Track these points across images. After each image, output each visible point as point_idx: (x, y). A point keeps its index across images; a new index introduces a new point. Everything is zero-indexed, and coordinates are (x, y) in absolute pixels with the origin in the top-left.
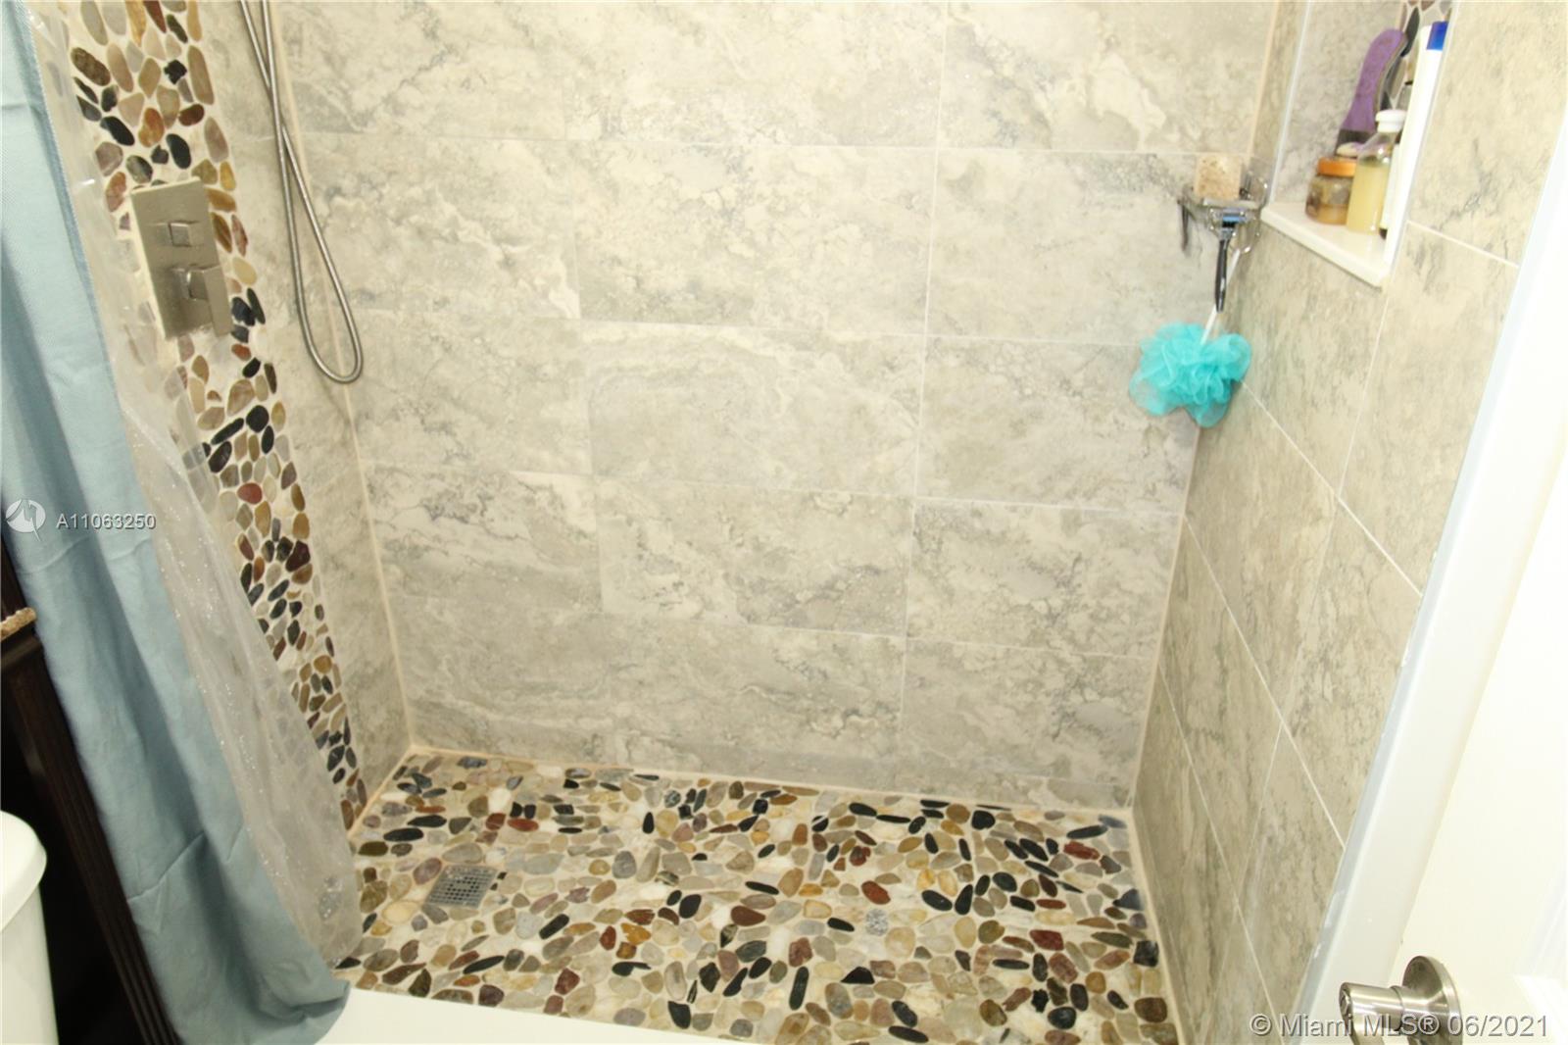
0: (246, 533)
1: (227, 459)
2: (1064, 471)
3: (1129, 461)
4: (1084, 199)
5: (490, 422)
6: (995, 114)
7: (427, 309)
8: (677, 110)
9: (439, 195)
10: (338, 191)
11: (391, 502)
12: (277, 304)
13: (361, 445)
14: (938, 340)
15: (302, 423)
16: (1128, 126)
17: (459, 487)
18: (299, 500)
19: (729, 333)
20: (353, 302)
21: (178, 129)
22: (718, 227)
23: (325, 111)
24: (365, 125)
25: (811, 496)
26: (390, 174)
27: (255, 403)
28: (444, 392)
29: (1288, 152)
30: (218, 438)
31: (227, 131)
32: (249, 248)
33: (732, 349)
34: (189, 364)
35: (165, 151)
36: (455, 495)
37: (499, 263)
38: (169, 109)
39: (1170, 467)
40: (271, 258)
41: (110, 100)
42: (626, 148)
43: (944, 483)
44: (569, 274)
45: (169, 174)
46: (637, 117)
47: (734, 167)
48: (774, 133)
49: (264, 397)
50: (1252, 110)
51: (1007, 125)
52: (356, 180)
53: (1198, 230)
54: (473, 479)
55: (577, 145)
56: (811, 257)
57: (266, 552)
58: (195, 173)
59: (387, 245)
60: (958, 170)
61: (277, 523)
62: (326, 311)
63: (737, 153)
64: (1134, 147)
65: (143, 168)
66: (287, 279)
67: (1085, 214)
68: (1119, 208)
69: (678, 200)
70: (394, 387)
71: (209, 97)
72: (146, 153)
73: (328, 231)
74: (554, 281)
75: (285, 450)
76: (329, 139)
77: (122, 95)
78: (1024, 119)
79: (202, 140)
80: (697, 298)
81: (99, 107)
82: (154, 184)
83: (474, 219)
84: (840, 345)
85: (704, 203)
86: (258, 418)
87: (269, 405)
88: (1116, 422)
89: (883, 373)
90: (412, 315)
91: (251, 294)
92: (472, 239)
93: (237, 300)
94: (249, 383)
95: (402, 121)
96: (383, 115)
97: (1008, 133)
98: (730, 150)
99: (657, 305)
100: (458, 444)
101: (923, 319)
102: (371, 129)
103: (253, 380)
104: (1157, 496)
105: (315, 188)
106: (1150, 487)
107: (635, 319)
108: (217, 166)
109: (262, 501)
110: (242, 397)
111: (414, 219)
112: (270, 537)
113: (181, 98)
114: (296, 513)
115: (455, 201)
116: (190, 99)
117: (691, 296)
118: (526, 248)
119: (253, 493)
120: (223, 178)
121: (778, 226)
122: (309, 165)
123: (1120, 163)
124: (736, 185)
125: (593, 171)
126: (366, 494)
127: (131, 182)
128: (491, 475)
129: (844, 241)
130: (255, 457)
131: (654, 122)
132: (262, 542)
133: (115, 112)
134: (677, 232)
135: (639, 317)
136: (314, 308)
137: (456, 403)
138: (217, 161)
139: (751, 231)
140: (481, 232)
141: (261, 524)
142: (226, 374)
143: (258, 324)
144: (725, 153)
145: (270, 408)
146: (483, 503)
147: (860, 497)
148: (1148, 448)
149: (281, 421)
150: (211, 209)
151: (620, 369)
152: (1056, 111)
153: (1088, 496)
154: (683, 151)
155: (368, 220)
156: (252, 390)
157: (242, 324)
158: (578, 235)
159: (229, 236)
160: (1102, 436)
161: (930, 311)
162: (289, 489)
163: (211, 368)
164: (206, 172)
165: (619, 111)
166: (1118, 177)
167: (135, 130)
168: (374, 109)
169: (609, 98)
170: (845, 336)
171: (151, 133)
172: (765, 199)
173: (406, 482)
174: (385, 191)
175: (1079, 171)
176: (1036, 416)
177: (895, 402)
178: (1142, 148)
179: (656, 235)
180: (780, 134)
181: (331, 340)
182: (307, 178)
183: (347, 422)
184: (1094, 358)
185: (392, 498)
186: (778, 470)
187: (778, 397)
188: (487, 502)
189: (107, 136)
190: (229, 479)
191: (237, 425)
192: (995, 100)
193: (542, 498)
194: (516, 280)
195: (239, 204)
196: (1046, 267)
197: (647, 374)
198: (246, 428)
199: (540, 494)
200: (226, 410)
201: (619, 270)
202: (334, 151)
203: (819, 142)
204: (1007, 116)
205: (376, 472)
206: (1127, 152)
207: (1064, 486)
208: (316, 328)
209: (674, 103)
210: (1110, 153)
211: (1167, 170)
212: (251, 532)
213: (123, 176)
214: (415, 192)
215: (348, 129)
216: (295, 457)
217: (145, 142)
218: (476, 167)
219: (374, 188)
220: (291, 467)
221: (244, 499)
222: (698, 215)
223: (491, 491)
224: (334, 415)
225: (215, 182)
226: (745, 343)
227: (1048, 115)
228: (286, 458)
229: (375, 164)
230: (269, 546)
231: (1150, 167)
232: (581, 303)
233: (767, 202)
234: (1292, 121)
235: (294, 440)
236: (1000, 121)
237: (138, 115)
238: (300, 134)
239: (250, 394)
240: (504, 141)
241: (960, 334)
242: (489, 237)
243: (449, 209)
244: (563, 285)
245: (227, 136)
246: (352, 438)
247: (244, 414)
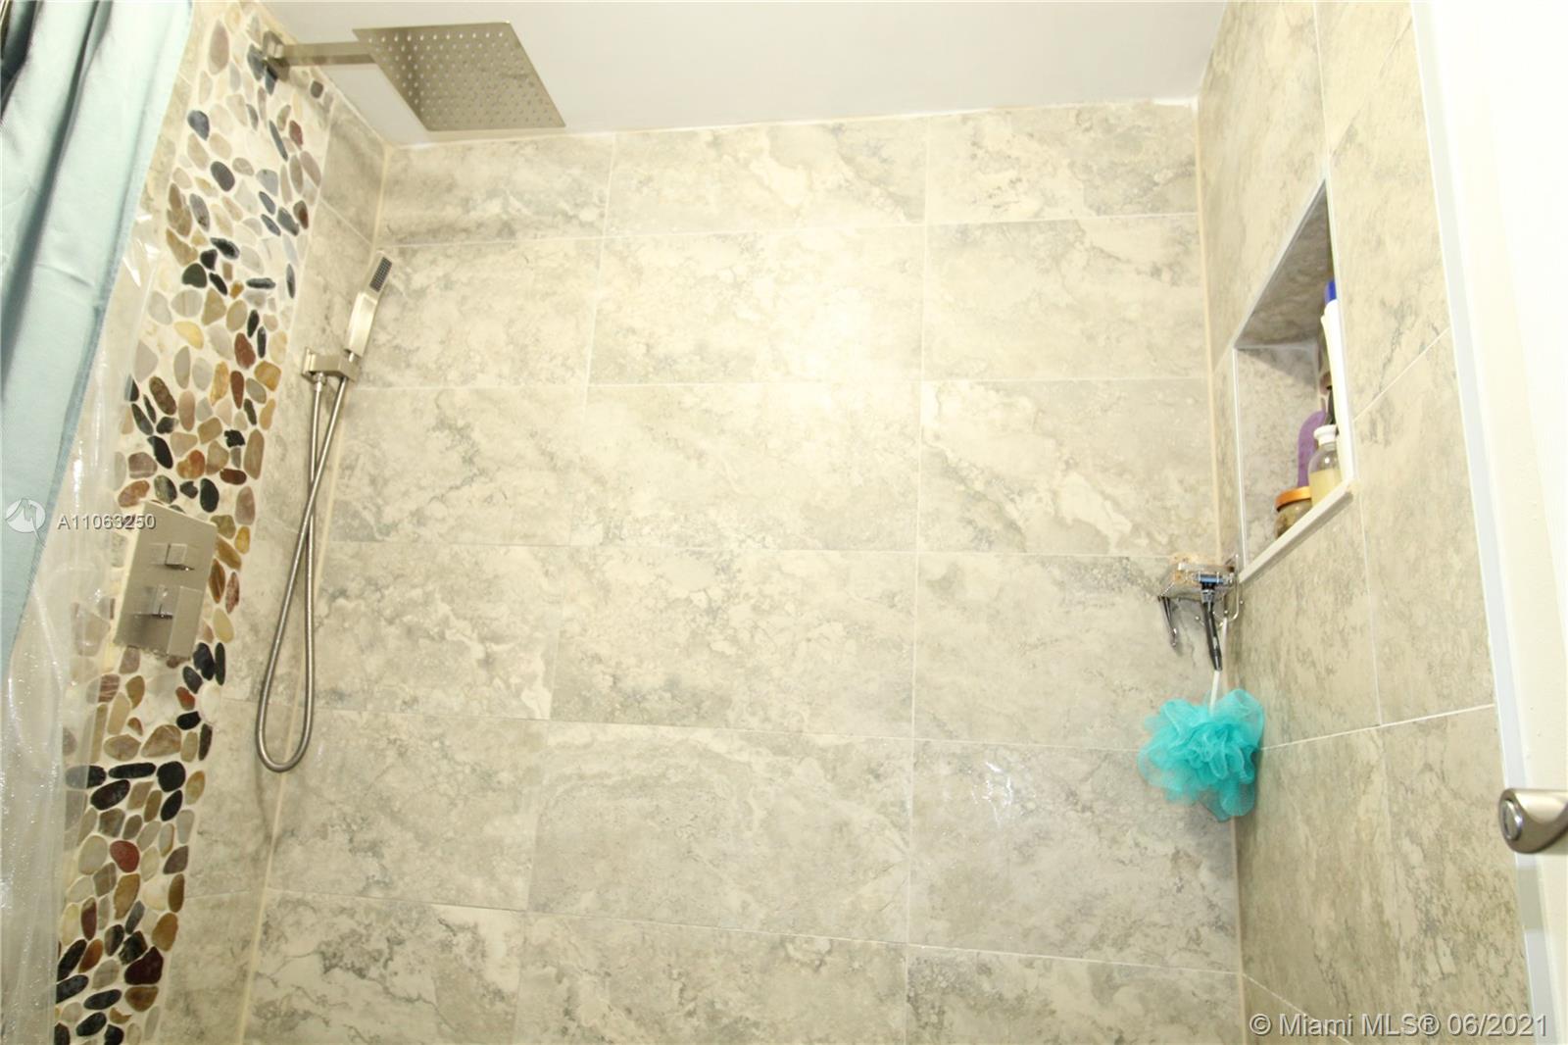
0: (98, 900)
1: (118, 801)
2: (1085, 911)
3: (1161, 897)
4: (1064, 599)
5: (425, 840)
6: (970, 522)
7: (393, 710)
8: (675, 520)
9: (438, 596)
10: (343, 593)
11: (284, 947)
12: (242, 674)
13: (274, 869)
14: (927, 743)
15: (219, 809)
16: (1098, 533)
17: (367, 927)
18: (176, 897)
19: (703, 736)
20: (320, 703)
21: (216, 479)
22: (702, 625)
23: (356, 523)
24: (388, 534)
25: (782, 942)
26: (397, 577)
27: (176, 757)
28: (384, 803)
29: (1250, 522)
30: (118, 772)
31: (260, 506)
32: (237, 608)
33: (705, 754)
34: (126, 679)
35: (195, 488)
36: (361, 936)
37: (479, 661)
38: (215, 461)
39: (1212, 906)
40: (254, 629)
41: (166, 426)
42: (623, 552)
43: (941, 926)
44: (547, 672)
45: (192, 507)
46: (638, 526)
47: (723, 569)
48: (764, 538)
49: (189, 759)
50: (1212, 518)
51: (982, 531)
52: (363, 582)
53: (1186, 629)
54: (388, 916)
55: (578, 550)
56: (793, 654)
57: (111, 937)
58: (214, 519)
59: (374, 643)
60: (938, 571)
61: (140, 908)
62: (290, 710)
63: (727, 557)
64: (1106, 551)
65: (170, 491)
66: (262, 658)
67: (1068, 612)
68: (1101, 607)
69: (666, 599)
70: (332, 798)
71: (256, 474)
72: (178, 482)
73: (321, 632)
74: (531, 679)
75: (187, 828)
76: (351, 547)
77: (179, 429)
78: (998, 527)
79: (234, 499)
80: (674, 697)
81: (154, 426)
82: (172, 507)
83: (465, 619)
84: (821, 749)
85: (691, 602)
86: (172, 776)
87: (191, 768)
88: (1137, 845)
89: (868, 782)
90: (377, 716)
91: (220, 649)
92: (459, 637)
93: (203, 647)
94: (179, 734)
95: (422, 531)
96: (407, 527)
97: (983, 538)
98: (721, 554)
99: (631, 705)
100: (383, 868)
101: (909, 721)
102: (393, 538)
103: (185, 733)
104: (1203, 946)
105: (322, 590)
106: (1193, 934)
107: (606, 721)
108: (238, 526)
109: (134, 873)
110: (165, 743)
111: (407, 618)
112: (123, 923)
113: (230, 460)
114: (168, 911)
115: (451, 602)
116: (238, 465)
117: (668, 695)
118: (512, 645)
119: (128, 857)
120: (238, 538)
121: (763, 624)
122: (324, 569)
123: (1095, 565)
124: (723, 586)
125: (589, 573)
126: (258, 935)
127: (152, 495)
128: (410, 910)
129: (828, 639)
130: (149, 816)
131: (652, 530)
132: (112, 923)
133: (166, 437)
134: (661, 630)
135: (610, 718)
136: (279, 698)
137: (395, 817)
138: (240, 522)
139: (735, 629)
140: (468, 632)
141: (121, 898)
142: (159, 712)
143: (214, 682)
144: (715, 556)
145: (189, 774)
146: (391, 948)
147: (841, 944)
148: (1181, 879)
149: (196, 793)
150: (215, 556)
151: (581, 777)
152: (1027, 520)
153: (1121, 944)
154: (676, 555)
155: (363, 621)
156: (179, 743)
157: (199, 672)
158: (563, 633)
159: (223, 590)
160: (1123, 862)
161: (916, 713)
162: (171, 877)
163: (147, 695)
164: (226, 526)
165: (622, 521)
166: (1096, 579)
167: (176, 460)
168: (401, 521)
169: (615, 510)
170: (827, 739)
171: (190, 468)
172: (752, 598)
173: (309, 918)
174: (387, 592)
175: (1056, 572)
176: (1043, 836)
177: (882, 818)
178: (1114, 552)
179: (640, 633)
180: (769, 539)
181: (284, 740)
182: (318, 580)
183: (268, 837)
184: (1099, 766)
185: (287, 941)
186: (745, 905)
187: (750, 811)
188: (396, 948)
189: (149, 450)
190: (109, 824)
191: (146, 769)
192: (969, 510)
193: (463, 940)
194: (491, 679)
195: (244, 566)
196: (1034, 666)
197: (609, 782)
198: (153, 778)
199: (460, 936)
200: (142, 746)
201: (598, 668)
202: (352, 557)
203: (805, 547)
204: (981, 523)
205: (279, 906)
206: (1101, 555)
207: (1088, 930)
208: (273, 721)
209: (673, 514)
210: (1086, 557)
211: (1142, 572)
212: (105, 902)
213: (147, 486)
214: (417, 593)
215: (372, 539)
216: (194, 843)
217: (182, 470)
218: (480, 571)
219: (378, 589)
220: (184, 852)
221: (115, 858)
222: (685, 613)
223: (404, 932)
224: (257, 821)
225: (230, 537)
226: (719, 747)
227: (1020, 523)
228: (184, 839)
229: (385, 568)
230: (117, 932)
231: (1125, 569)
232: (554, 702)
233: (752, 601)
234: (1247, 495)
235: (202, 822)
236: (975, 528)
237: (186, 450)
238: (325, 543)
239: (175, 745)
240: (511, 547)
241: (951, 738)
242: (475, 636)
243: (444, 609)
244: (539, 683)
245: (257, 509)
246: (266, 859)
247: (159, 762)
